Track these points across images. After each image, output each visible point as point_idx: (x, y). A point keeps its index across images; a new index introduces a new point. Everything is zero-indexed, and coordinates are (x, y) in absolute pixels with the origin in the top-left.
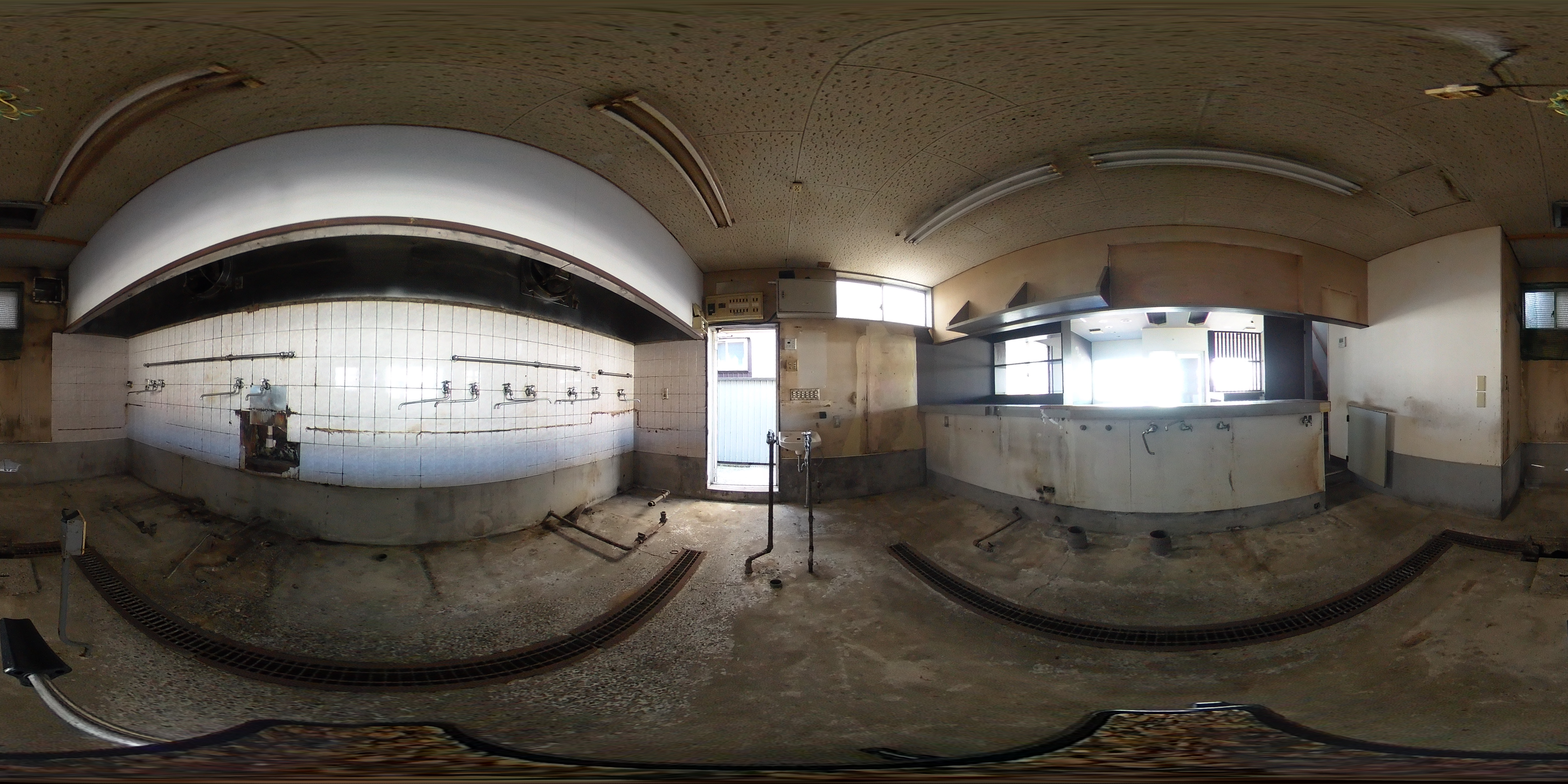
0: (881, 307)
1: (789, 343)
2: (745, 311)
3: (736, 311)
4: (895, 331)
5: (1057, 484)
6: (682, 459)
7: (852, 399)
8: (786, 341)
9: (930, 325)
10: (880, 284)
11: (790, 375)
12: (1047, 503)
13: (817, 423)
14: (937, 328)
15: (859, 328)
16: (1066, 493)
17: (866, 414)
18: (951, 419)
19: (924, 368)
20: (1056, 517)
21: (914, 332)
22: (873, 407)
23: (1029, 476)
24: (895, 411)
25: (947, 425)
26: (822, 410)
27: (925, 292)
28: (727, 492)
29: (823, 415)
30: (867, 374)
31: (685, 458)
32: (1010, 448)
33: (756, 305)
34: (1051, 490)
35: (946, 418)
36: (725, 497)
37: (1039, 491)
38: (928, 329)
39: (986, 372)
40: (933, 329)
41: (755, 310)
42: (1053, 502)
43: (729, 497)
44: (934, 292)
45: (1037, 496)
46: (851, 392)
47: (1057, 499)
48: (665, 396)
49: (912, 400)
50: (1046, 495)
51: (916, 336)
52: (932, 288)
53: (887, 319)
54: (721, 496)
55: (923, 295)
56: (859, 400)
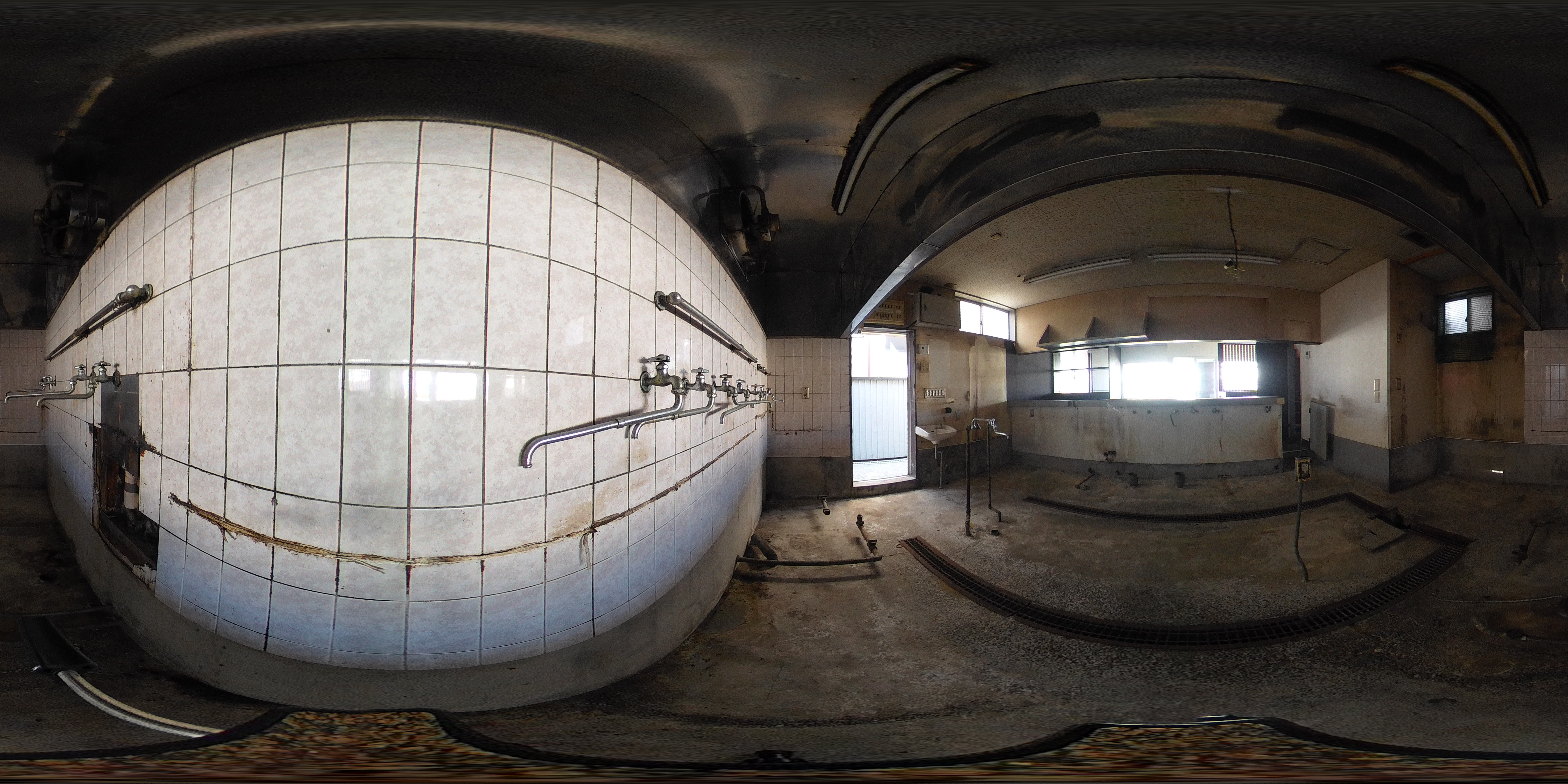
0: (981, 324)
1: (923, 348)
2: (890, 316)
3: (882, 315)
4: (993, 343)
5: (1117, 449)
6: (825, 460)
7: (967, 397)
8: (921, 346)
9: (1013, 339)
10: (980, 304)
11: (923, 375)
12: (1111, 462)
13: (944, 418)
14: (1020, 341)
15: (971, 339)
16: (1124, 454)
17: (976, 408)
18: (1036, 411)
19: (1012, 373)
20: (1117, 471)
21: (1005, 344)
22: (980, 404)
23: (1099, 446)
24: (994, 406)
25: (1032, 415)
26: (948, 406)
27: (1009, 312)
28: (873, 487)
29: (948, 410)
30: (976, 376)
31: (830, 459)
32: (1085, 428)
33: (899, 312)
34: (1113, 453)
35: (1032, 410)
36: (871, 492)
37: (1106, 454)
38: (1013, 342)
39: (1049, 374)
40: (1016, 342)
41: (898, 317)
42: (1115, 460)
43: (875, 492)
44: (1017, 313)
45: (1104, 458)
46: (966, 391)
47: (1118, 459)
48: (806, 395)
49: (1004, 398)
50: (1110, 457)
51: (1006, 348)
52: (1015, 309)
53: (986, 333)
54: (867, 492)
55: (1007, 314)
56: (971, 398)
